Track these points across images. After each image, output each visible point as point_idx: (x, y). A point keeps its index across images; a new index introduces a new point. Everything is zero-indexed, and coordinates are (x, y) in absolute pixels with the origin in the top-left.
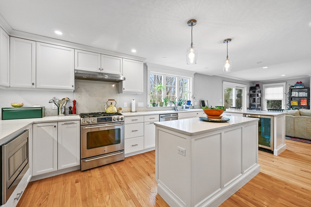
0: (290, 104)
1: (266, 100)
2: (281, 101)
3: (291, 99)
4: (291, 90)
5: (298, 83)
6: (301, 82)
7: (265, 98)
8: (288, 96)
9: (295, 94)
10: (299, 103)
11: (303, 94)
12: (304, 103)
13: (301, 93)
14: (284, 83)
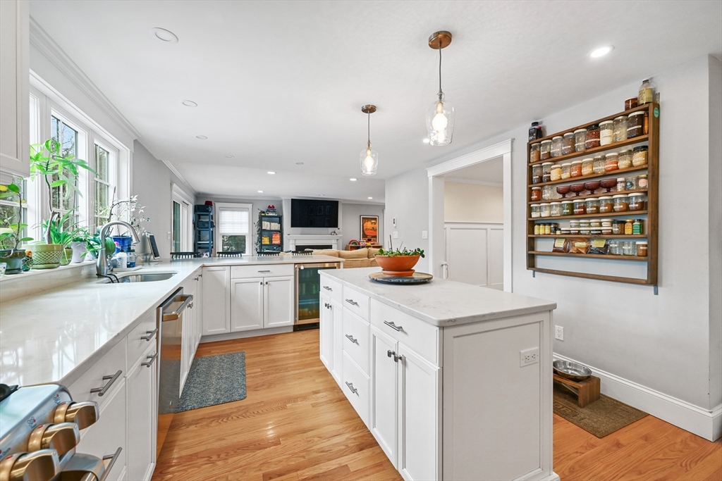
0: (261, 242)
1: (221, 234)
2: (244, 237)
3: (261, 232)
4: (261, 219)
5: (269, 207)
6: (273, 207)
7: (220, 232)
8: (256, 229)
9: (266, 225)
10: (271, 240)
11: (275, 226)
12: (276, 241)
13: (273, 224)
14: (250, 206)
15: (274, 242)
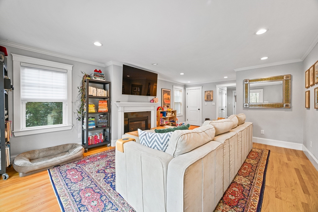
2: (61, 103)
6: (100, 72)
8: (79, 94)
10: (97, 108)
11: (102, 93)
12: (103, 108)
13: (99, 90)
14: (69, 67)
15: (100, 110)
